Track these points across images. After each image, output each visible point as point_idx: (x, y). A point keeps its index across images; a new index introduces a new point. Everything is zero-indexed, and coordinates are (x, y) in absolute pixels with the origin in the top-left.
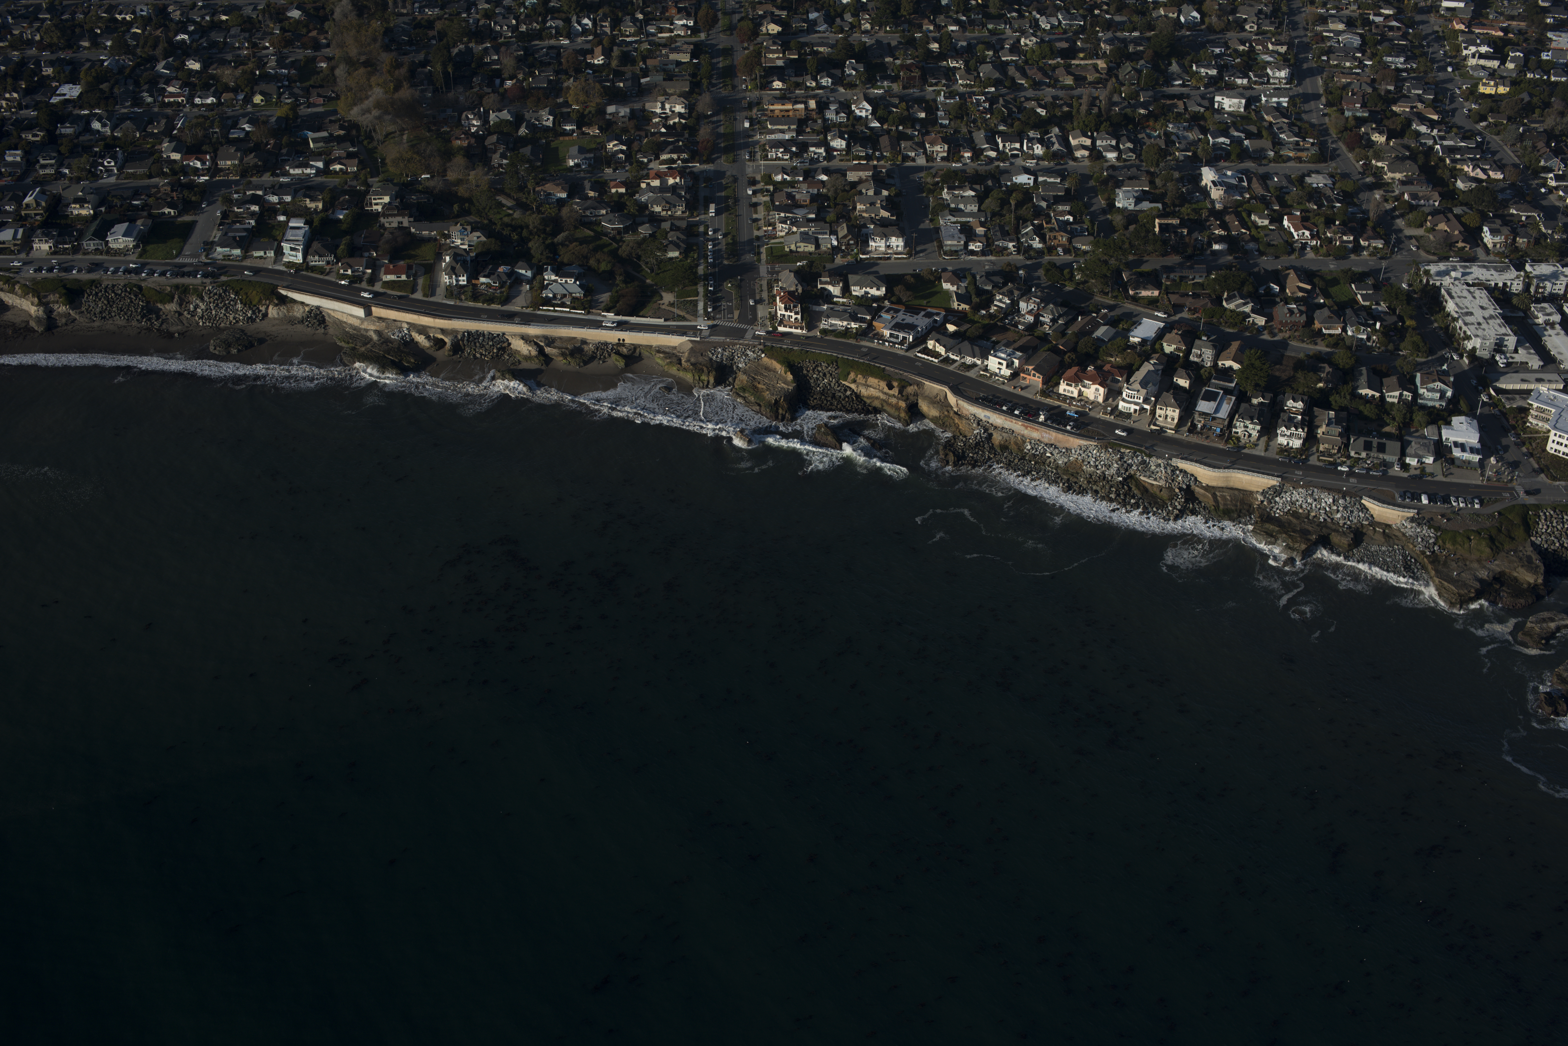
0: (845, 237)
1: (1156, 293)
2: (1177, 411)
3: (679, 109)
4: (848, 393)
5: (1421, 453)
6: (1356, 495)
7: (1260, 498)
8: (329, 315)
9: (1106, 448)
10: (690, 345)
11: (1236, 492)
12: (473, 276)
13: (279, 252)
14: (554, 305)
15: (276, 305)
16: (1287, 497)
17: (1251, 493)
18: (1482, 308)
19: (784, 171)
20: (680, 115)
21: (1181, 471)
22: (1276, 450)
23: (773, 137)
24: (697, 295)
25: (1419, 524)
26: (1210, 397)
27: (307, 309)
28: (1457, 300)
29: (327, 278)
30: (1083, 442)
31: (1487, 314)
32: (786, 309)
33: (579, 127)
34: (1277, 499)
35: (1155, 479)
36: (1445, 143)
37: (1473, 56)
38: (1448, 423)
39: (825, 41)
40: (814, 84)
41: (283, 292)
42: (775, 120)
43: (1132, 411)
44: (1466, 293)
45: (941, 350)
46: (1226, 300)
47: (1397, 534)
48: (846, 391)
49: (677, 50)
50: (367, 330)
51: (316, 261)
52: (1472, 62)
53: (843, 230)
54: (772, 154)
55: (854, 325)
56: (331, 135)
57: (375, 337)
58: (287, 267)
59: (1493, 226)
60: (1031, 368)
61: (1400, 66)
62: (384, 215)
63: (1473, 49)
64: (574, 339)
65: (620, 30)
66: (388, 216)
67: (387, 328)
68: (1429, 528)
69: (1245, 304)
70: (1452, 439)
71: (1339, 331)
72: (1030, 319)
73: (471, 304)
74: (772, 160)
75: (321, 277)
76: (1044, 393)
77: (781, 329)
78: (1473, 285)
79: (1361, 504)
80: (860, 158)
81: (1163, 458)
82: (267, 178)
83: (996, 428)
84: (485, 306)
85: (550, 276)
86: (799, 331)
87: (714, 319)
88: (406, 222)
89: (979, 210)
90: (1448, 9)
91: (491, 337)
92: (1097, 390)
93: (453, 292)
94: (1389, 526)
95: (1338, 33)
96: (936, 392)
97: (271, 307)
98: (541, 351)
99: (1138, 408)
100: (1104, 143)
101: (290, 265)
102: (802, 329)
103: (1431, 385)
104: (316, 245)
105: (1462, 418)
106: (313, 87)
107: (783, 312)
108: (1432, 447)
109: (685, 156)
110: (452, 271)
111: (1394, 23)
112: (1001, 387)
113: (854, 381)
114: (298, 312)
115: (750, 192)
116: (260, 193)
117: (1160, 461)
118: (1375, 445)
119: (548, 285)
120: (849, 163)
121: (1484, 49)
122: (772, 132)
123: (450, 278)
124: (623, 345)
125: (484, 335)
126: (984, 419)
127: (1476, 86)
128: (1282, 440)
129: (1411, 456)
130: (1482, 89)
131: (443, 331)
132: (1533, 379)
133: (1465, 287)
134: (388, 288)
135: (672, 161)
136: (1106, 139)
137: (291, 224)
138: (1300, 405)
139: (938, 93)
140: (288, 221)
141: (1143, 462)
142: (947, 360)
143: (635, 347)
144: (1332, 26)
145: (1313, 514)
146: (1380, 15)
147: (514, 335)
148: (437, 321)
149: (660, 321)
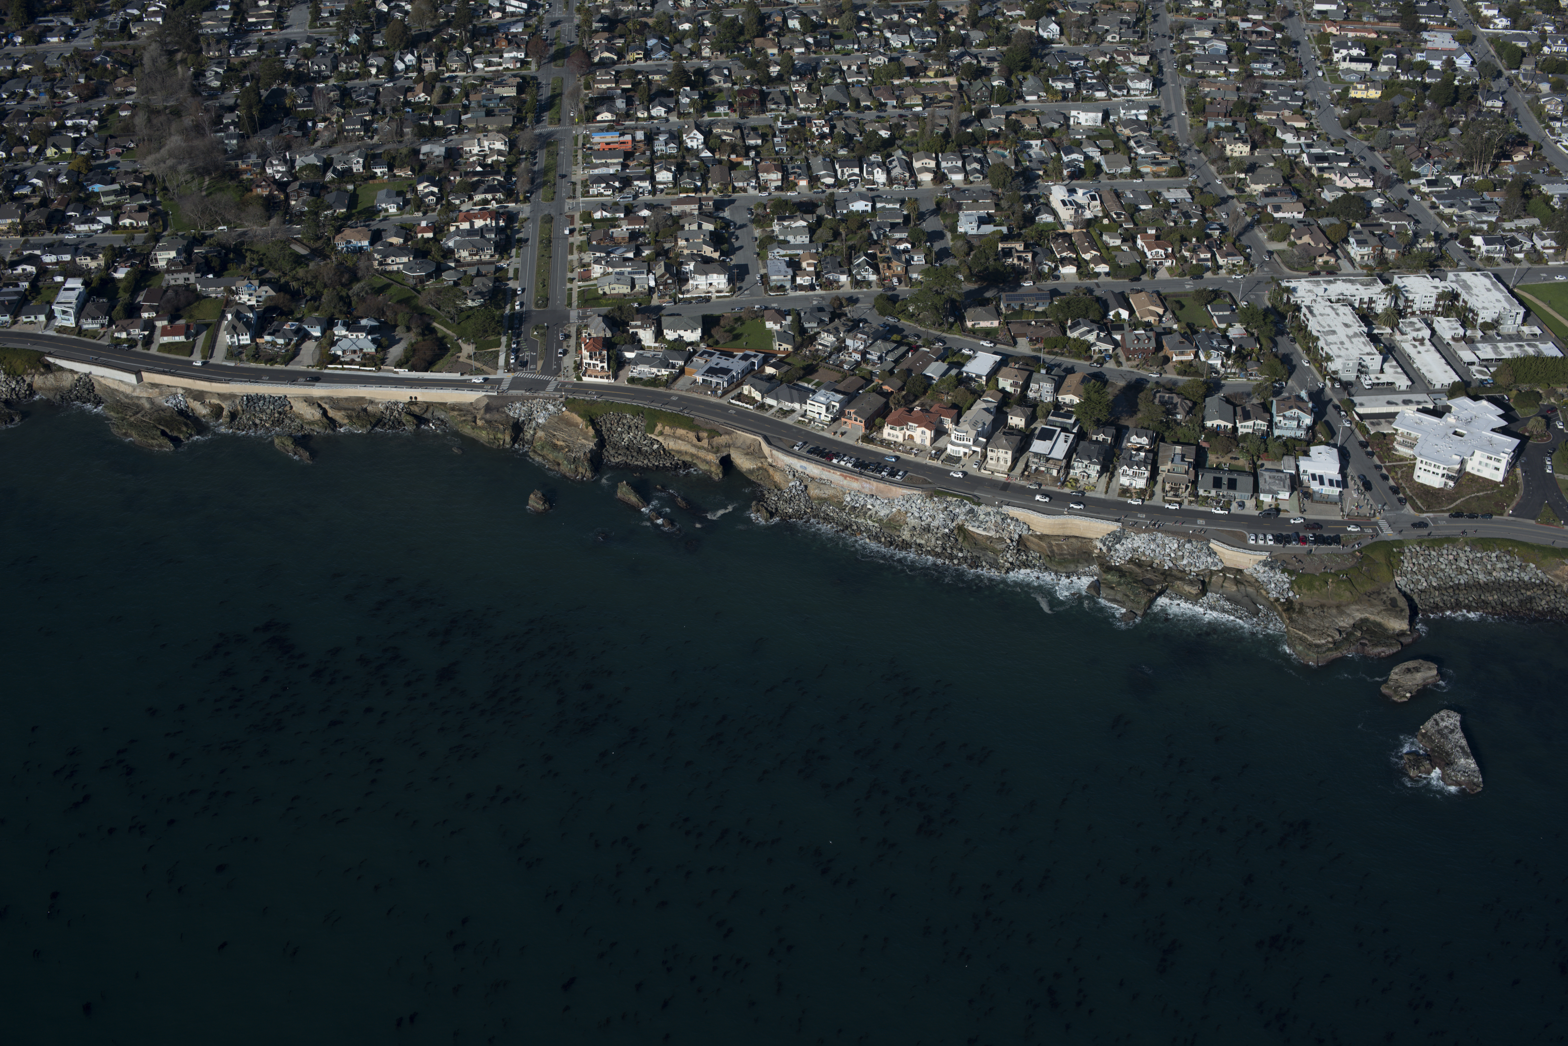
0: (662, 276)
1: (996, 324)
2: (1010, 453)
3: (499, 146)
4: (656, 446)
5: (1275, 488)
6: (1203, 537)
7: (1099, 545)
8: (100, 383)
9: (931, 497)
10: (486, 401)
11: (1073, 540)
12: (256, 333)
13: (51, 316)
14: (341, 363)
15: (42, 374)
16: (1128, 544)
17: (1091, 539)
18: (1346, 325)
19: (604, 207)
20: (500, 153)
21: (1012, 519)
22: (1118, 491)
23: (597, 171)
24: (499, 345)
25: (1272, 568)
26: (1046, 435)
27: (76, 377)
28: (1319, 317)
29: (99, 342)
30: (906, 491)
31: (1350, 331)
32: (591, 358)
33: (391, 169)
34: (1118, 546)
35: (985, 529)
36: (1313, 151)
37: (1344, 59)
38: (1306, 454)
39: (661, 68)
40: (646, 115)
41: (51, 360)
42: (601, 154)
43: (961, 454)
44: (1329, 310)
45: (757, 396)
46: (1070, 328)
47: (1250, 579)
48: (652, 444)
49: (501, 84)
50: (139, 398)
51: (89, 325)
52: (1344, 65)
53: (660, 269)
54: (593, 190)
55: (664, 372)
56: (123, 187)
57: (147, 405)
58: (59, 332)
59: (1360, 237)
60: (852, 411)
61: (1267, 72)
62: (168, 271)
63: (1344, 52)
64: (362, 399)
65: (445, 65)
66: (173, 272)
67: (161, 394)
68: (1283, 572)
69: (1089, 332)
70: (1310, 471)
71: (1192, 357)
72: (857, 357)
73: (253, 365)
74: (593, 196)
75: (94, 341)
76: (866, 438)
77: (586, 379)
78: (1338, 301)
79: (1209, 548)
80: (687, 191)
81: (993, 505)
82: (49, 237)
83: (813, 479)
84: (268, 366)
85: (340, 331)
86: (605, 381)
87: (515, 371)
88: (192, 277)
89: (811, 241)
90: (1320, 12)
91: (273, 400)
92: (923, 433)
93: (234, 352)
94: (1240, 571)
95: (1203, 41)
96: (748, 442)
97: (36, 377)
98: (325, 413)
99: (967, 450)
100: (950, 164)
101: (63, 329)
102: (608, 378)
103: (1288, 413)
104: (90, 306)
105: (1322, 448)
106: (112, 137)
107: (588, 361)
108: (1288, 482)
109: (499, 195)
110: (234, 330)
111: (1263, 28)
112: (822, 433)
113: (661, 433)
114: (67, 381)
115: (567, 232)
116: (38, 252)
117: (989, 509)
118: (1225, 482)
119: (338, 340)
120: (676, 197)
121: (1355, 52)
122: (597, 166)
123: (232, 337)
124: (416, 403)
125: (264, 398)
126: (800, 470)
127: (1346, 90)
128: (1125, 481)
129: (1264, 492)
130: (1353, 94)
131: (220, 396)
132: (1400, 402)
133: (1328, 303)
134: (164, 351)
135: (486, 202)
136: (952, 160)
137: (67, 286)
138: (1144, 441)
139: (776, 119)
140: (64, 283)
141: (971, 511)
142: (762, 406)
143: (428, 405)
144: (1198, 34)
145: (1157, 561)
146: (1248, 20)
147: (296, 398)
148: (214, 384)
149: (456, 376)
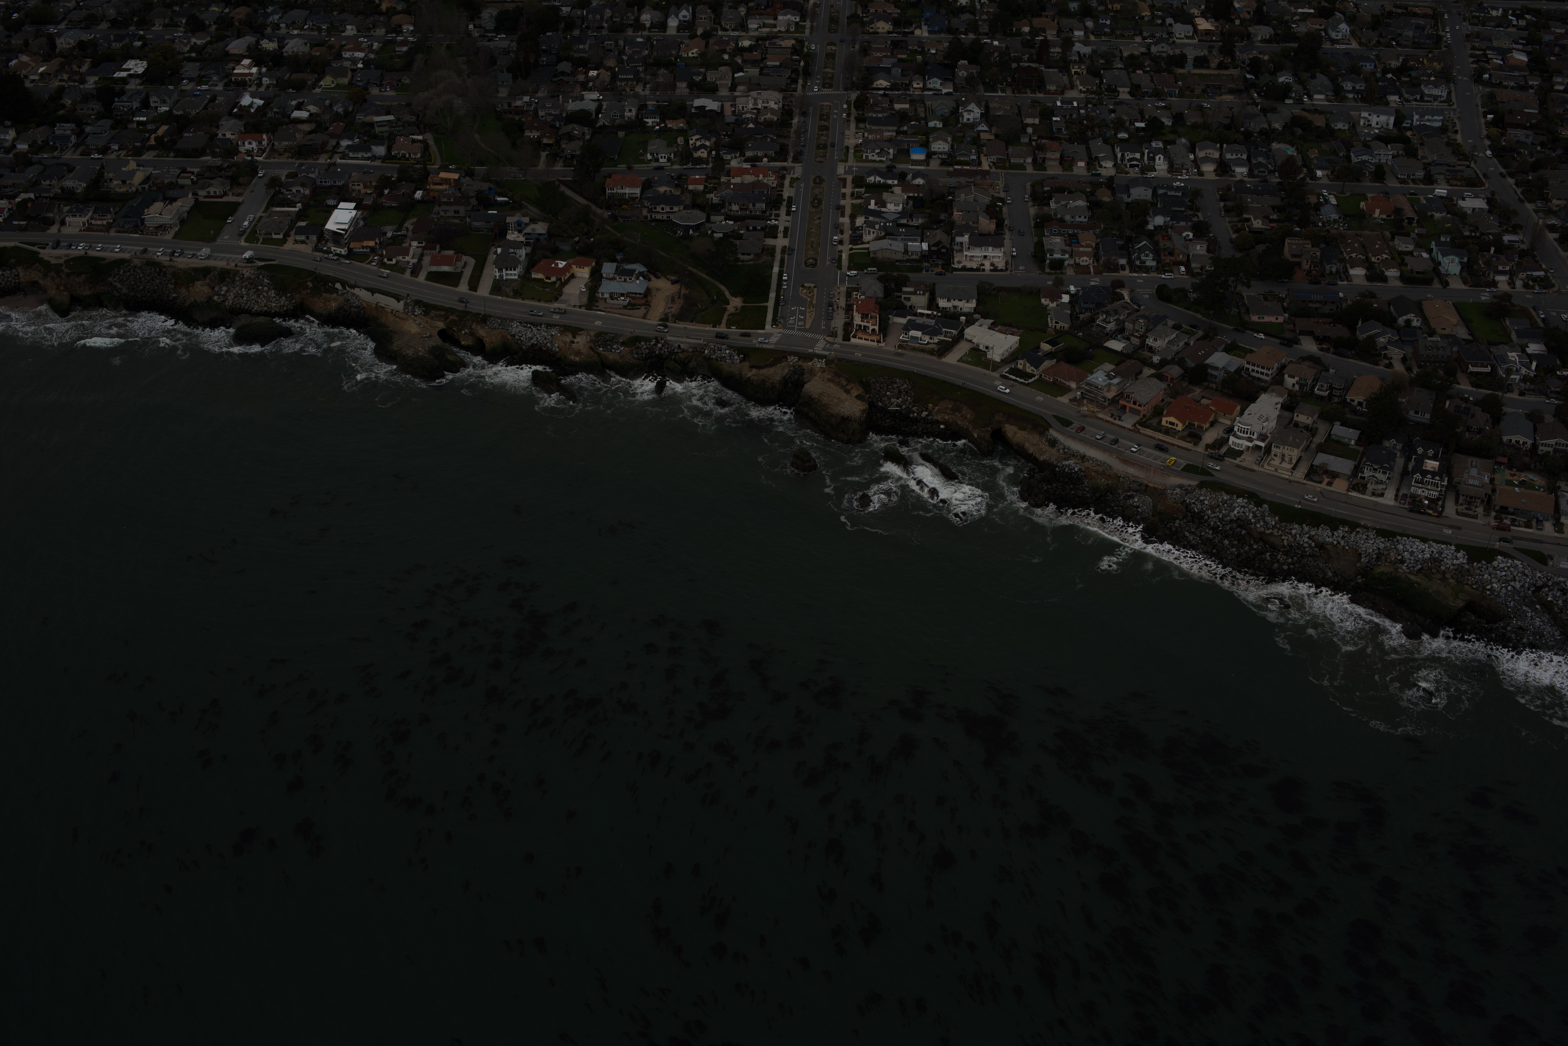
0: (936, 245)
1: (1281, 319)
2: (1296, 451)
3: (773, 104)
4: (925, 414)
12: (525, 270)
15: (311, 293)
19: (878, 173)
20: (773, 111)
22: (1408, 499)
24: (767, 300)
29: (368, 266)
32: (862, 320)
33: (663, 120)
40: (921, 85)
43: (1243, 448)
45: (1032, 371)
46: (1360, 330)
51: (359, 249)
54: (867, 156)
55: (936, 340)
56: (398, 119)
65: (720, 23)
66: (444, 204)
69: (1380, 334)
71: (1489, 369)
74: (866, 161)
75: (362, 265)
76: (1144, 424)
77: (855, 341)
80: (962, 163)
82: (323, 161)
85: (608, 274)
86: (875, 344)
87: (783, 327)
88: (462, 211)
89: (1091, 221)
93: (501, 286)
97: (305, 295)
99: (1250, 445)
100: (1234, 157)
107: (859, 323)
109: (772, 154)
110: (502, 264)
114: (333, 301)
116: (313, 175)
119: (605, 283)
120: (951, 168)
123: (500, 271)
128: (1416, 489)
134: (431, 280)
135: (758, 159)
140: (336, 206)
142: (1037, 382)
